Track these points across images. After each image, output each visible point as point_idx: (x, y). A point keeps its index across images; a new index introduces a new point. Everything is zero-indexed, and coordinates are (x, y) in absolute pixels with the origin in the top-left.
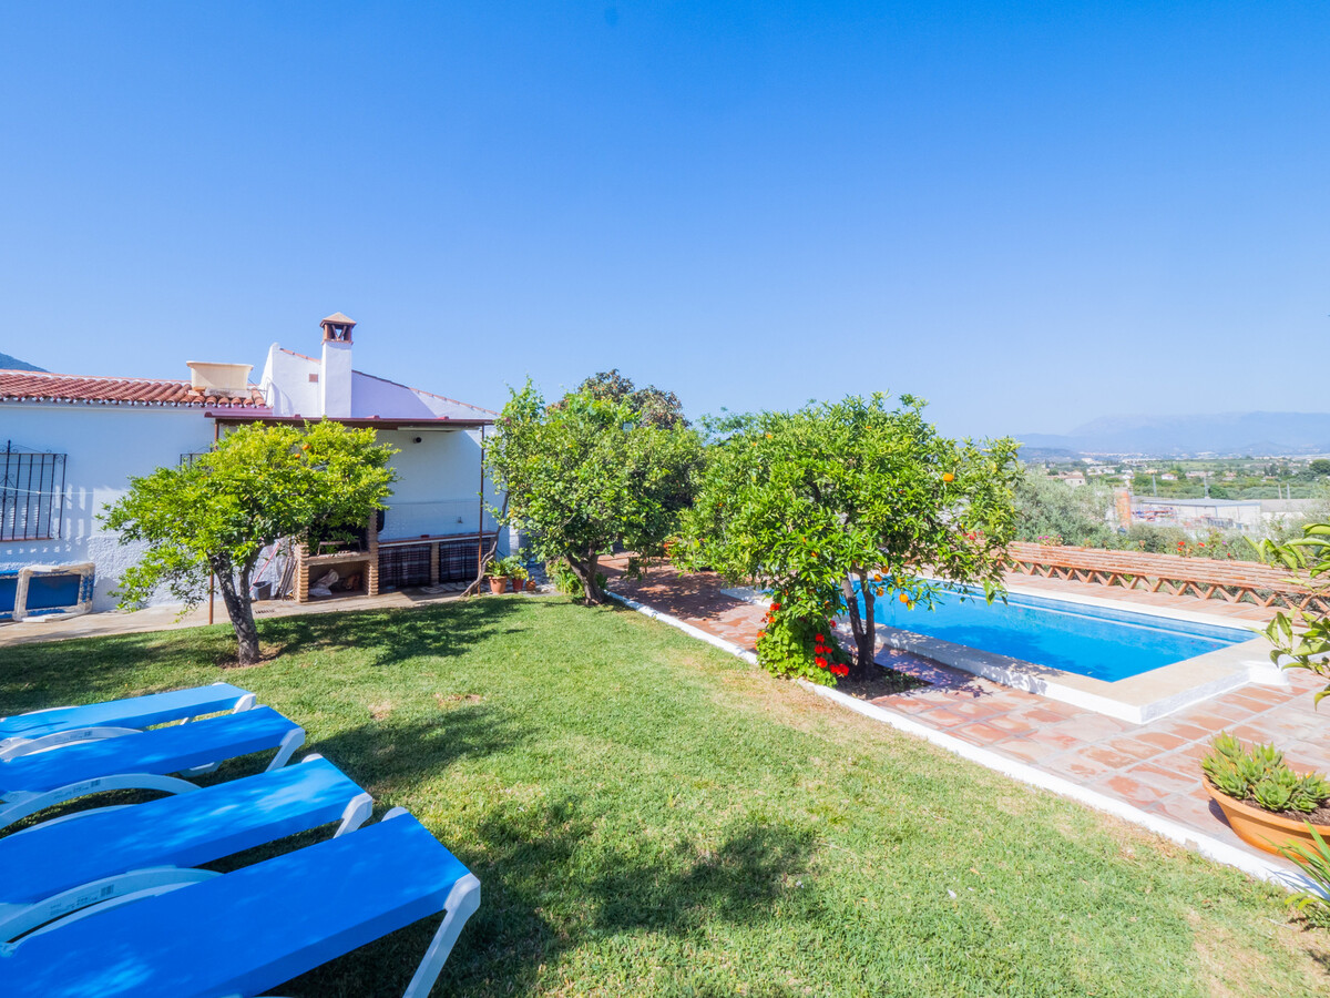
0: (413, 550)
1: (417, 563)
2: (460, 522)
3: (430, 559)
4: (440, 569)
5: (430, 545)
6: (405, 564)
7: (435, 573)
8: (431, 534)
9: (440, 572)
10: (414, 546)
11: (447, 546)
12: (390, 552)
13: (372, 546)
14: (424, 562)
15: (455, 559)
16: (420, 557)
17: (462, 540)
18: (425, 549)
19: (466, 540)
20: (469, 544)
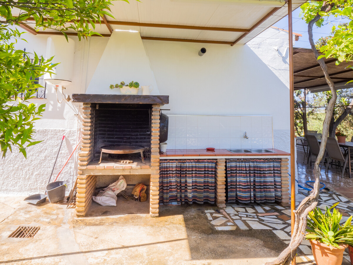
0: (198, 165)
1: (202, 180)
2: (246, 137)
3: (216, 177)
4: (226, 189)
5: (216, 162)
6: (189, 180)
7: (221, 195)
8: (216, 147)
9: (227, 192)
10: (198, 161)
11: (233, 164)
12: (174, 165)
13: (155, 157)
14: (210, 180)
15: (243, 179)
16: (205, 173)
17: (250, 159)
18: (210, 165)
19: (255, 159)
20: (258, 164)
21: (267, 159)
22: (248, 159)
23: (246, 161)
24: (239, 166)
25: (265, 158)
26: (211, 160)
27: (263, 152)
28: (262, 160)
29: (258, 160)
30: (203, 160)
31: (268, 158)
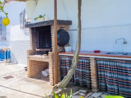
3: (89, 70)
5: (89, 59)
11: (101, 62)
14: (86, 71)
16: (82, 66)
17: (113, 59)
18: (86, 61)
19: (118, 60)
20: (120, 64)
21: (128, 61)
22: (112, 59)
23: (109, 60)
24: (106, 64)
25: (126, 60)
26: (86, 58)
27: (129, 55)
28: (124, 61)
29: (120, 61)
30: (81, 58)
31: (130, 60)
